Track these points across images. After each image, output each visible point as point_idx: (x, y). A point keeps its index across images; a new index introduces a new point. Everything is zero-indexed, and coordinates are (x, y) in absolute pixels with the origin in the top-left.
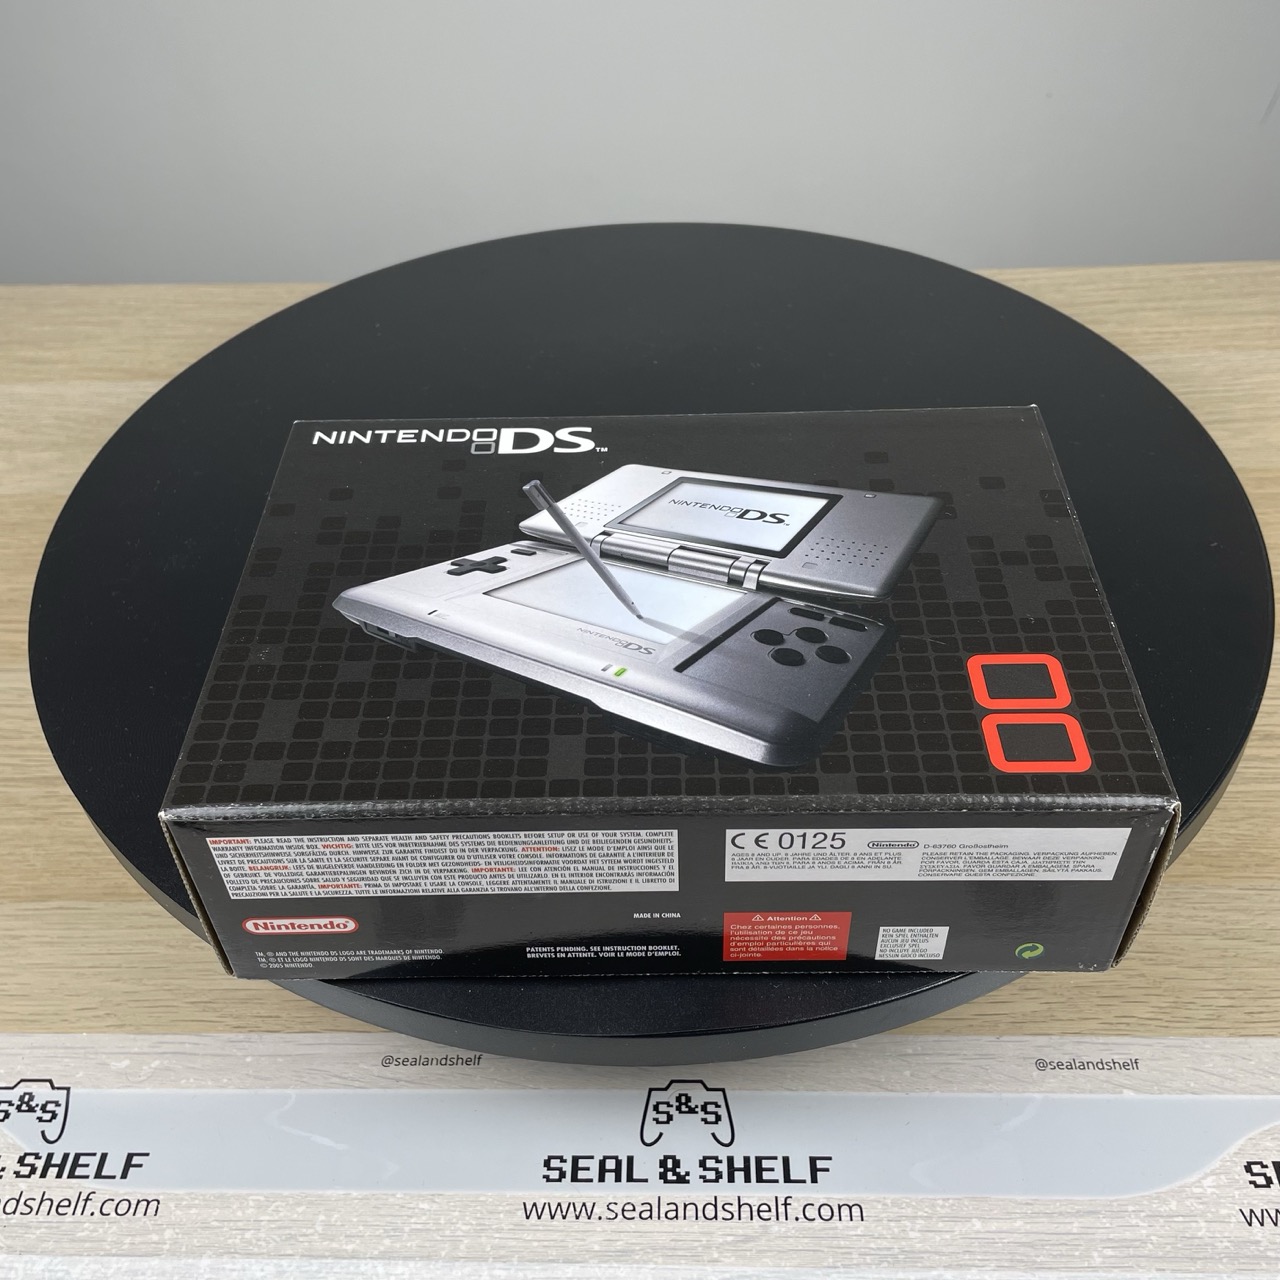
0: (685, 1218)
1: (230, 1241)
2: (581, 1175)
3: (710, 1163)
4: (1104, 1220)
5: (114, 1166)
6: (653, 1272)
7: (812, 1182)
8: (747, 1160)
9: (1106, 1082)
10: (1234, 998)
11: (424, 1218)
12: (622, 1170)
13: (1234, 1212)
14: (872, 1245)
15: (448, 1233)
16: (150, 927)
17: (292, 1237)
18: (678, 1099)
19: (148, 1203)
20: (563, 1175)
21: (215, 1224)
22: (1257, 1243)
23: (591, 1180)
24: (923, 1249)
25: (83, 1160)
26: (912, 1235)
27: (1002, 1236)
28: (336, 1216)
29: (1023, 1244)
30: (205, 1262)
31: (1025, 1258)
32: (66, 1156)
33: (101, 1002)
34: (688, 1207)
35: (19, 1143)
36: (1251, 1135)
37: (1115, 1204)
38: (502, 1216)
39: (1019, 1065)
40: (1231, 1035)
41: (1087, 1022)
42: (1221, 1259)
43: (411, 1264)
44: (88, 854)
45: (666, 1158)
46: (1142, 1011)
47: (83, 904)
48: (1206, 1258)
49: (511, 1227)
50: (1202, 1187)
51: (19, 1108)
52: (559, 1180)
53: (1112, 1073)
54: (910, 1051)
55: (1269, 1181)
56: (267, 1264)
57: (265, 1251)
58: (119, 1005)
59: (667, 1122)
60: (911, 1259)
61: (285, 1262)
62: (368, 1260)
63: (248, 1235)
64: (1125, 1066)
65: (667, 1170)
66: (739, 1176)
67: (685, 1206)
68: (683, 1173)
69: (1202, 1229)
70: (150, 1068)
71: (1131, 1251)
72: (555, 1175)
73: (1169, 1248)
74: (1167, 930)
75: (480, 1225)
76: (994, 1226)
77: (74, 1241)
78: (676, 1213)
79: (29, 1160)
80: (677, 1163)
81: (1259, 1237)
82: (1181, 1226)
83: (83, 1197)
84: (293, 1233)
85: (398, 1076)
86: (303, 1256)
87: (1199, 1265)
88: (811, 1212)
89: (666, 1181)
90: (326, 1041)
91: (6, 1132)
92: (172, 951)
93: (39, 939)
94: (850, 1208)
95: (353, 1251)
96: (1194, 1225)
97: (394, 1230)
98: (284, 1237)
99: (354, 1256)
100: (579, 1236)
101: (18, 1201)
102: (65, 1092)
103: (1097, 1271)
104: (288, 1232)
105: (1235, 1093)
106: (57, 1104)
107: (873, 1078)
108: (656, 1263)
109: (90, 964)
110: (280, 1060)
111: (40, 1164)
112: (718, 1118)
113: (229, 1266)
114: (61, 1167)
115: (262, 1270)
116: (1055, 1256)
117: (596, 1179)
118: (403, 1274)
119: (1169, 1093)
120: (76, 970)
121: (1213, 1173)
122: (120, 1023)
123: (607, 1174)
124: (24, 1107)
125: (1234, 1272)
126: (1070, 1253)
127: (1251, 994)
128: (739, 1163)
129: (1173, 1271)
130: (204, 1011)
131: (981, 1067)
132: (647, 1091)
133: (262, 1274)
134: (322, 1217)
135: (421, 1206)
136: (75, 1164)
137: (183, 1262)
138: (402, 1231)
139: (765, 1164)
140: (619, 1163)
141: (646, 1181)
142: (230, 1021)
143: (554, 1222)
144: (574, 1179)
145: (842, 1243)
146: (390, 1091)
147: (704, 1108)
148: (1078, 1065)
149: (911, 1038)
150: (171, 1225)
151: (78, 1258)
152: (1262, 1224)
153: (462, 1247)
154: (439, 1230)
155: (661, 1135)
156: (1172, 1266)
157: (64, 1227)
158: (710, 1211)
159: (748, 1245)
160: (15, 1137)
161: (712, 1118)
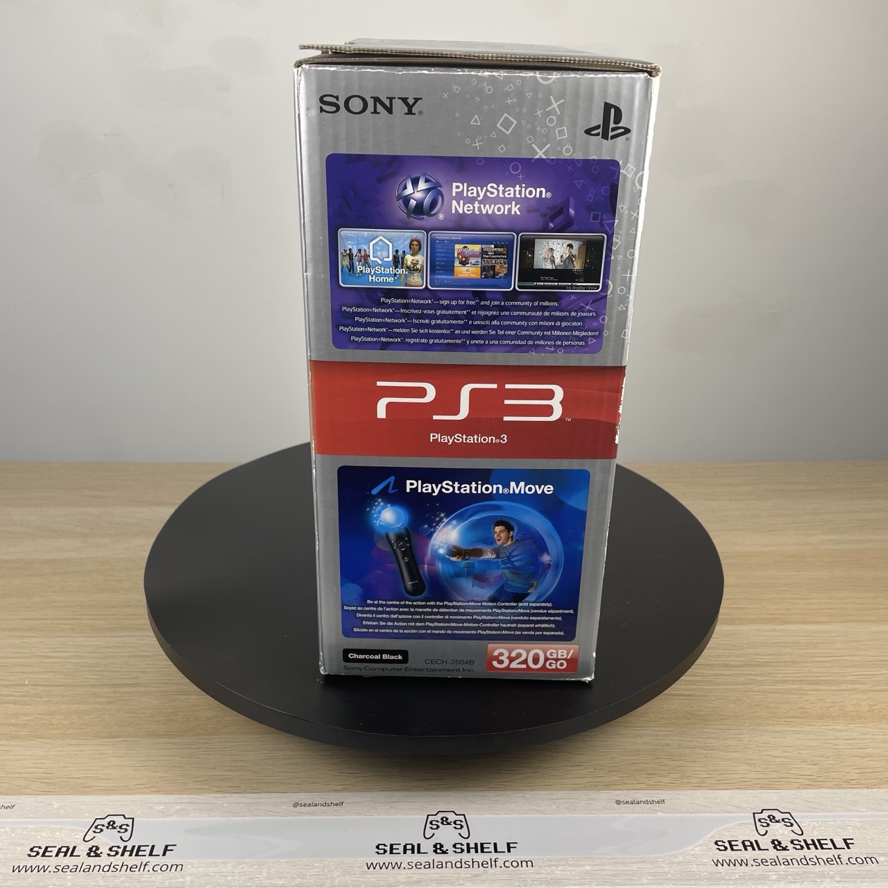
0: (446, 868)
1: (220, 881)
2: (394, 851)
3: (458, 846)
4: (648, 865)
5: (159, 850)
7: (508, 852)
8: (476, 844)
9: (649, 809)
10: (710, 774)
11: (317, 870)
12: (416, 849)
13: (709, 861)
14: (538, 877)
15: (329, 875)
16: (171, 749)
17: (252, 879)
18: (442, 819)
19: (177, 866)
20: (385, 851)
21: (212, 874)
22: (721, 873)
23: (399, 853)
24: (562, 878)
25: (142, 848)
26: (556, 872)
27: (600, 872)
28: (273, 869)
29: (610, 875)
31: (611, 881)
32: (134, 847)
33: (148, 781)
34: (448, 863)
35: (109, 842)
36: (717, 830)
37: (653, 858)
38: (356, 868)
39: (608, 803)
40: (709, 789)
41: (640, 785)
42: (703, 880)
44: (138, 718)
45: (436, 844)
46: (666, 780)
47: (136, 739)
48: (696, 879)
49: (360, 873)
50: (695, 851)
51: (107, 827)
52: (384, 853)
53: (652, 805)
54: (555, 798)
55: (726, 848)
58: (157, 782)
59: (437, 829)
60: (557, 881)
63: (229, 878)
64: (658, 802)
65: (437, 849)
66: (473, 851)
67: (446, 863)
68: (445, 850)
69: (694, 868)
70: (175, 809)
71: (661, 877)
72: (382, 851)
73: (678, 876)
74: (679, 746)
75: (345, 872)
76: (596, 868)
78: (442, 865)
79: (114, 849)
80: (442, 846)
81: (721, 871)
82: (684, 867)
83: (144, 864)
84: (251, 877)
85: (302, 811)
87: (693, 882)
88: (507, 864)
89: (437, 853)
90: (264, 797)
91: (102, 837)
92: (183, 759)
93: (114, 755)
94: (527, 862)
95: (282, 884)
96: (690, 866)
97: (302, 875)
98: (247, 879)
100: (395, 876)
101: (110, 866)
102: (131, 820)
104: (249, 876)
105: (710, 813)
106: (128, 825)
107: (537, 808)
109: (142, 765)
110: (241, 805)
111: (120, 851)
112: (462, 827)
114: (131, 852)
116: (625, 880)
117: (402, 852)
119: (679, 813)
120: (134, 768)
121: (699, 845)
122: (158, 790)
123: (407, 851)
124: (110, 827)
125: (709, 885)
126: (632, 878)
127: (718, 772)
128: (472, 845)
129: (680, 885)
130: (201, 785)
131: (590, 804)
132: (426, 817)
134: (265, 870)
135: (315, 865)
136: (139, 850)
138: (306, 875)
139: (485, 846)
140: (413, 846)
141: (427, 853)
142: (214, 789)
143: (382, 870)
144: (391, 853)
145: (523, 876)
146: (299, 818)
147: (455, 823)
148: (636, 802)
149: (555, 792)
150: (190, 875)
152: (722, 865)
153: (336, 881)
154: (324, 874)
155: (434, 834)
156: (680, 883)
157: (134, 877)
158: (458, 865)
159: (477, 878)
160: (106, 840)
161: (459, 827)
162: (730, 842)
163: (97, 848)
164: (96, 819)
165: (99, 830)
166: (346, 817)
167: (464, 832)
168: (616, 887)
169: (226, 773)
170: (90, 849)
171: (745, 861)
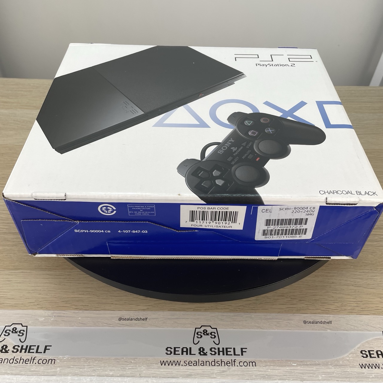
0: (206, 365)
1: (76, 371)
2: (177, 353)
3: (213, 350)
4: (322, 367)
5: (41, 349)
6: (198, 381)
7: (242, 355)
8: (223, 349)
9: (323, 327)
10: (358, 304)
11: (132, 365)
12: (188, 351)
13: (357, 365)
14: (258, 373)
15: (139, 369)
16: (49, 278)
17: (94, 370)
18: (204, 331)
19: (52, 360)
20: (171, 353)
21: (72, 366)
22: (364, 373)
23: (179, 354)
24: (272, 374)
25: (32, 348)
26: (269, 370)
27: (294, 371)
29: (300, 373)
30: (69, 378)
31: (301, 377)
32: (27, 346)
33: (35, 301)
34: (207, 362)
36: (362, 343)
37: (325, 362)
38: (154, 364)
39: (299, 322)
40: (357, 314)
41: (317, 310)
42: (354, 378)
43: (129, 378)
45: (201, 348)
46: (332, 307)
47: (29, 271)
48: (350, 377)
49: (157, 368)
50: (349, 357)
51: (12, 332)
52: (170, 354)
53: (324, 325)
54: (269, 318)
55: (367, 356)
56: (87, 378)
57: (86, 374)
58: (40, 301)
59: (201, 338)
60: (269, 377)
61: (92, 378)
62: (117, 377)
63: (81, 370)
64: (328, 323)
65: (201, 351)
66: (221, 353)
68: (205, 352)
69: (349, 369)
70: (51, 320)
71: (330, 375)
72: (169, 353)
73: (340, 374)
74: (340, 284)
75: (148, 367)
77: (31, 371)
78: (203, 364)
79: (16, 347)
80: (204, 349)
82: (343, 368)
83: (33, 358)
84: (94, 369)
85: (124, 323)
86: (97, 376)
87: (348, 380)
88: (241, 364)
89: (201, 355)
90: (102, 313)
91: (9, 339)
92: (56, 286)
93: (16, 282)
94: (252, 363)
95: (112, 374)
96: (346, 368)
97: (124, 368)
98: (92, 370)
99: (112, 376)
100: (177, 370)
101: (13, 360)
102: (26, 327)
103: (320, 381)
104: (93, 369)
105: (358, 331)
106: (24, 331)
107: (258, 325)
108: (198, 378)
109: (32, 289)
110: (89, 318)
111: (19, 349)
112: (215, 337)
113: (76, 379)
114: (26, 349)
115: (86, 380)
116: (309, 377)
117: (181, 354)
118: (126, 381)
119: (340, 331)
120: (28, 291)
122: (41, 307)
123: (184, 353)
124: (14, 332)
125: (357, 381)
126: (313, 376)
127: (363, 303)
128: (221, 350)
129: (341, 381)
130: (66, 304)
131: (288, 323)
132: (195, 329)
133: (86, 381)
134: (103, 365)
135: (131, 361)
136: (30, 349)
137: (63, 377)
138: (126, 369)
139: (229, 350)
140: (187, 349)
141: (195, 354)
142: (74, 307)
143: (169, 367)
144: (175, 354)
145: (250, 373)
146: (121, 328)
147: (211, 334)
148: (315, 322)
149: (269, 314)
150: (59, 367)
151: (32, 376)
152: (365, 368)
153: (143, 373)
154: (136, 368)
155: (199, 341)
156: (341, 380)
157: (28, 367)
158: (213, 363)
159: (223, 373)
160: (12, 341)
161: (213, 337)
162: (369, 351)
163: (7, 347)
164: (6, 326)
165: (7, 334)
166: (149, 328)
167: (216, 340)
168: (304, 382)
169: (80, 296)
170: (2, 347)
171: (378, 365)
